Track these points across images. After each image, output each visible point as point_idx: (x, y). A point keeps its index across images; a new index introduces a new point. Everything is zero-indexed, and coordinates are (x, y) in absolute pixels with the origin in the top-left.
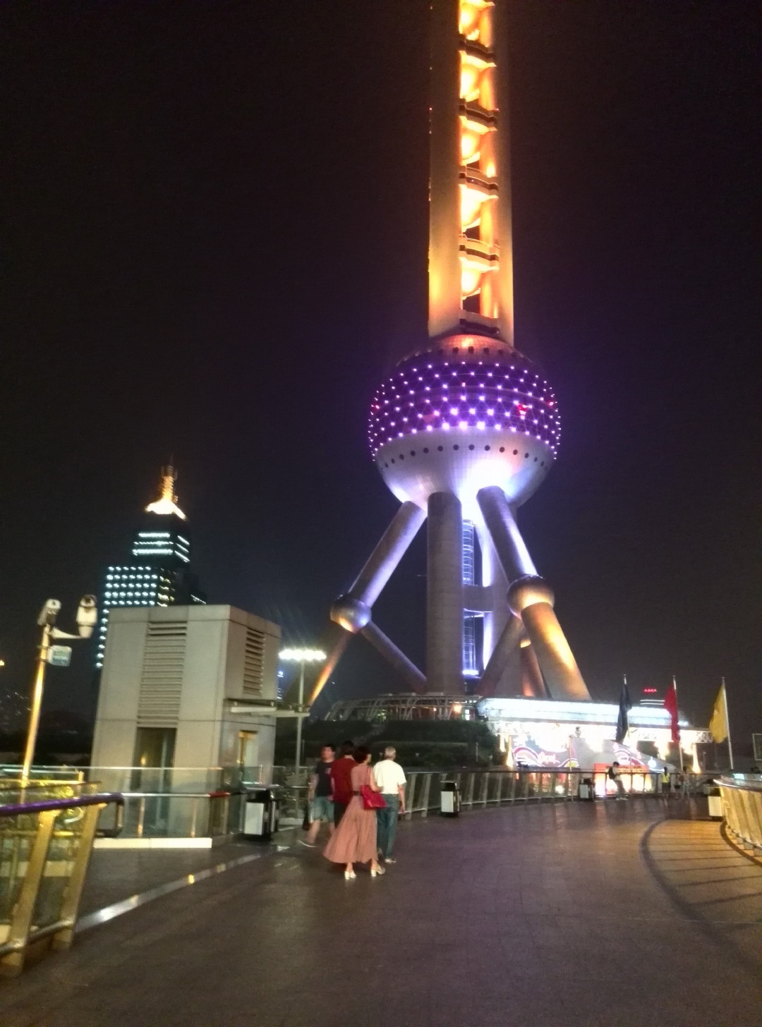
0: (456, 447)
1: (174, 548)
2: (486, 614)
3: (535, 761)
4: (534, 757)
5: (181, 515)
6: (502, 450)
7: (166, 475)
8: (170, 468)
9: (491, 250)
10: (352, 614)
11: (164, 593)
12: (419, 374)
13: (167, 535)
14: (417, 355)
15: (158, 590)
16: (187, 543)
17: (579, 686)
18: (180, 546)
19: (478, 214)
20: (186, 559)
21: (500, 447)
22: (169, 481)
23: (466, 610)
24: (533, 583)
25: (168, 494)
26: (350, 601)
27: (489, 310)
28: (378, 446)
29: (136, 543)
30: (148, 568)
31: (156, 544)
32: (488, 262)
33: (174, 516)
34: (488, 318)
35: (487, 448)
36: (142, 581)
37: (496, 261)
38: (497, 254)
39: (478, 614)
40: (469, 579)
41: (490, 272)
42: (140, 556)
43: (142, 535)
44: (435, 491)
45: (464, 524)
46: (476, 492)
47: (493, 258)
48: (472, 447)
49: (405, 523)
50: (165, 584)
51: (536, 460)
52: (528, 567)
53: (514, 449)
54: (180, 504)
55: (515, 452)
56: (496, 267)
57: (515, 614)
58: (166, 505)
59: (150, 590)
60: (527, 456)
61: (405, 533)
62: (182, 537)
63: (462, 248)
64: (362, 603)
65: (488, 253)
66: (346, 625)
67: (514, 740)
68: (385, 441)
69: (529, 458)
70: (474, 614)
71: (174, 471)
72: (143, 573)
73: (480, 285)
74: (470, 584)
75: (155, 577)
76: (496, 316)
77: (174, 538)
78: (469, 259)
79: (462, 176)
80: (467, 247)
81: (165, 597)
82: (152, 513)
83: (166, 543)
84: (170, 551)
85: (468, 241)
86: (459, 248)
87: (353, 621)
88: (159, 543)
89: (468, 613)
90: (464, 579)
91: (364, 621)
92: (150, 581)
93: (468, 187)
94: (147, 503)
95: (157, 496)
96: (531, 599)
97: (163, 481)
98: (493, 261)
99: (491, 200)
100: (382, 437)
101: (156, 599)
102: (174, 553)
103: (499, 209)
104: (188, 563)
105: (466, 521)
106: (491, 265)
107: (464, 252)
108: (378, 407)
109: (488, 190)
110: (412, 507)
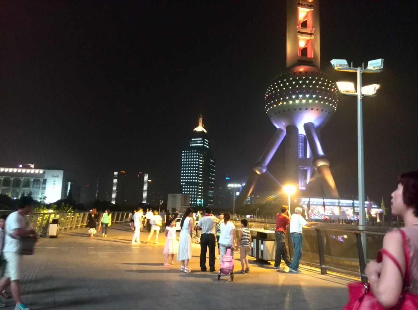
0: (295, 109)
1: (204, 143)
2: (308, 168)
3: (321, 218)
4: (321, 217)
5: (205, 131)
6: (312, 109)
7: (200, 117)
8: (201, 115)
9: (311, 31)
10: (260, 168)
11: (201, 159)
12: (281, 83)
13: (201, 139)
14: (281, 76)
15: (199, 158)
16: (208, 141)
17: (336, 193)
18: (206, 143)
19: (306, 17)
20: (208, 147)
21: (311, 108)
22: (201, 120)
23: (300, 166)
24: (322, 158)
25: (200, 124)
26: (259, 164)
27: (310, 54)
28: (268, 109)
29: (191, 142)
30: (195, 151)
31: (197, 142)
32: (309, 36)
33: (203, 132)
34: (309, 58)
35: (306, 109)
36: (194, 155)
37: (313, 36)
38: (313, 32)
39: (306, 168)
40: (302, 155)
41: (311, 39)
42: (192, 146)
43: (192, 139)
44: (288, 125)
45: (299, 136)
46: (303, 125)
47: (311, 34)
48: (301, 109)
49: (278, 136)
50: (201, 156)
51: (326, 111)
52: (321, 152)
53: (316, 109)
54: (204, 127)
55: (317, 110)
56: (313, 38)
57: (316, 169)
58: (200, 129)
59: (196, 158)
60: (322, 110)
61: (279, 140)
62: (206, 139)
63: (299, 32)
64: (264, 165)
65: (309, 32)
66: (258, 173)
67: (313, 211)
68: (270, 108)
69: (323, 111)
70: (304, 168)
71: (202, 116)
72: (194, 152)
73: (307, 44)
74: (303, 157)
75: (197, 154)
76: (312, 57)
77: (203, 140)
78: (302, 36)
79: (299, 4)
80: (301, 31)
81: (201, 161)
82: (196, 131)
83: (201, 142)
84: (202, 145)
85: (301, 29)
86: (297, 32)
87: (260, 171)
88: (198, 142)
89: (301, 168)
90: (300, 155)
91: (264, 171)
92: (196, 155)
93: (301, 7)
94: (194, 128)
95: (197, 126)
96: (321, 163)
97: (199, 120)
98: (311, 35)
99: (311, 11)
100: (269, 107)
101: (198, 161)
102: (203, 145)
103: (314, 14)
104: (208, 148)
105: (300, 135)
106: (311, 37)
107: (299, 34)
108: (267, 95)
109: (309, 7)
110: (281, 130)
